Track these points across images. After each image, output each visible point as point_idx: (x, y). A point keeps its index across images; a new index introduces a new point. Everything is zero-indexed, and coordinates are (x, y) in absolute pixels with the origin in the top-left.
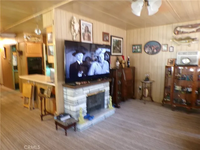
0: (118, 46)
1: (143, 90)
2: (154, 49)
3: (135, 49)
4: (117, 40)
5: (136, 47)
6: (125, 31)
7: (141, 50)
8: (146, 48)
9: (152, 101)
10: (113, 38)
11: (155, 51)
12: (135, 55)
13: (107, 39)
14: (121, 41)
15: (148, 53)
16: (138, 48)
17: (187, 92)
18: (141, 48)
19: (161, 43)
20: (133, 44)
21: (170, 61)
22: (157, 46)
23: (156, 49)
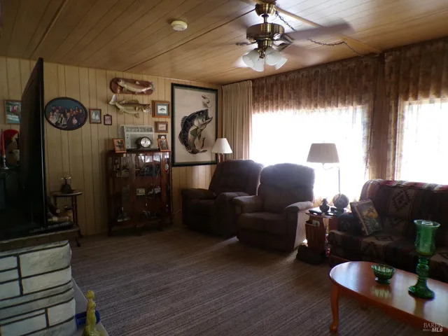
2: (71, 118)
11: (75, 121)
15: (56, 126)
19: (86, 106)
21: (117, 143)
22: (79, 110)
23: (77, 117)
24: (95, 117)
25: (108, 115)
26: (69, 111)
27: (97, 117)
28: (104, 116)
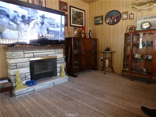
0: (79, 18)
1: (104, 61)
2: (114, 19)
3: (97, 21)
4: (77, 11)
5: (98, 19)
6: (88, 5)
7: (102, 21)
8: (107, 19)
9: (113, 72)
10: (72, 8)
11: (115, 20)
12: (97, 26)
13: (65, 8)
14: (83, 13)
15: (109, 24)
16: (99, 19)
17: (147, 60)
18: (102, 19)
19: (121, 12)
20: (95, 16)
21: (129, 28)
22: (117, 15)
23: (117, 18)
24: (125, 16)
25: (132, 14)
26: (113, 16)
27: (126, 16)
28: (130, 15)
